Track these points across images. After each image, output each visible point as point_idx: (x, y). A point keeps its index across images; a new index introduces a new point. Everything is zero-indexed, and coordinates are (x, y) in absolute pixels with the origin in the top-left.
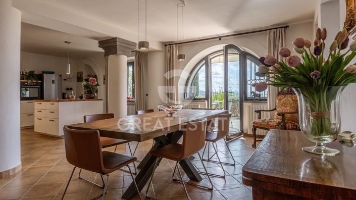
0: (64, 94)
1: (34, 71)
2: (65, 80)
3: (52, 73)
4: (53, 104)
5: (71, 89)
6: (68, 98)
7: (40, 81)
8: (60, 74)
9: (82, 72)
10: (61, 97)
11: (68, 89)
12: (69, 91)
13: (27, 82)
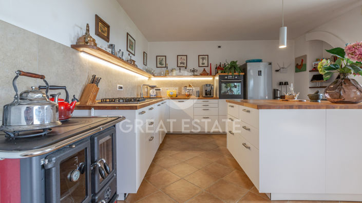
0: (275, 91)
1: (237, 61)
2: (277, 71)
3: (260, 61)
4: (248, 111)
5: (286, 84)
6: (283, 97)
7: (243, 74)
8: (270, 61)
9: (306, 56)
10: (271, 95)
11: (281, 84)
12: (284, 87)
13: (227, 76)
